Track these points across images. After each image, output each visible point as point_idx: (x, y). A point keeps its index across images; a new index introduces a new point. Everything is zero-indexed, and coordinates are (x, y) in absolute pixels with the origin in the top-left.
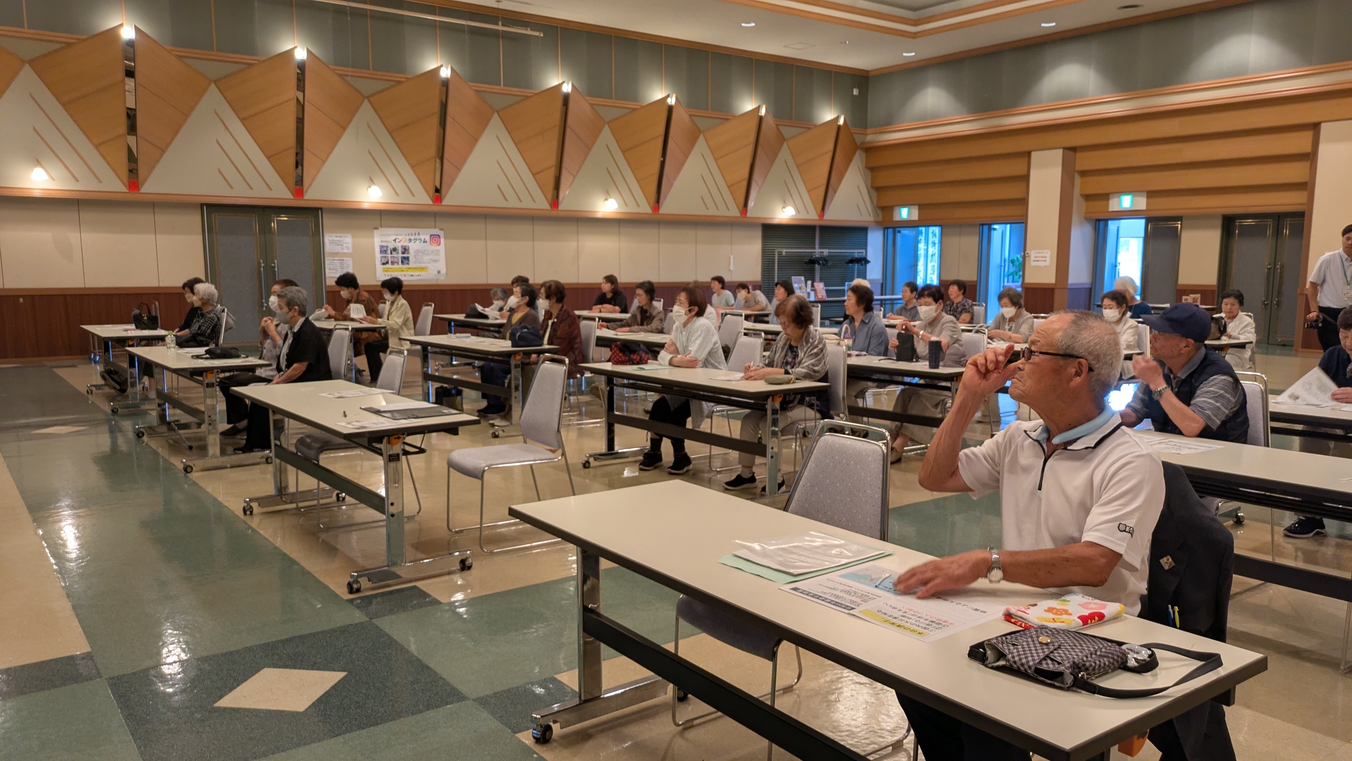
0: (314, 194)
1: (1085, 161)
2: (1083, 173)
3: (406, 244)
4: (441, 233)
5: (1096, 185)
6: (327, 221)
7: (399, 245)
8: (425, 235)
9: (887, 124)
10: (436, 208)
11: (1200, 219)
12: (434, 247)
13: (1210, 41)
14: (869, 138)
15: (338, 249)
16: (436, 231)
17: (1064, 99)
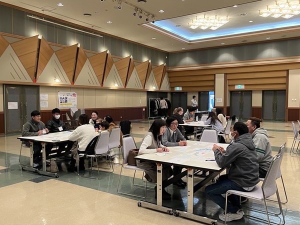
0: (40, 81)
1: (229, 77)
2: (228, 80)
3: (66, 96)
4: (76, 93)
5: (231, 83)
6: (41, 90)
7: (64, 97)
8: (72, 93)
9: (175, 66)
10: (73, 86)
11: (257, 91)
12: (74, 98)
13: (263, 50)
14: (169, 69)
15: (44, 99)
16: (74, 93)
17: (225, 62)
